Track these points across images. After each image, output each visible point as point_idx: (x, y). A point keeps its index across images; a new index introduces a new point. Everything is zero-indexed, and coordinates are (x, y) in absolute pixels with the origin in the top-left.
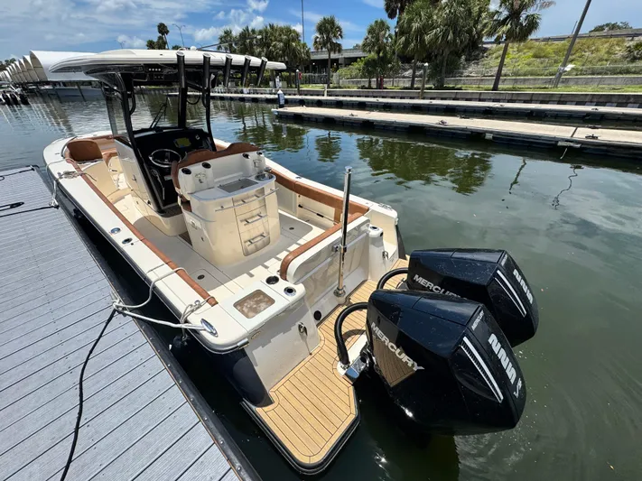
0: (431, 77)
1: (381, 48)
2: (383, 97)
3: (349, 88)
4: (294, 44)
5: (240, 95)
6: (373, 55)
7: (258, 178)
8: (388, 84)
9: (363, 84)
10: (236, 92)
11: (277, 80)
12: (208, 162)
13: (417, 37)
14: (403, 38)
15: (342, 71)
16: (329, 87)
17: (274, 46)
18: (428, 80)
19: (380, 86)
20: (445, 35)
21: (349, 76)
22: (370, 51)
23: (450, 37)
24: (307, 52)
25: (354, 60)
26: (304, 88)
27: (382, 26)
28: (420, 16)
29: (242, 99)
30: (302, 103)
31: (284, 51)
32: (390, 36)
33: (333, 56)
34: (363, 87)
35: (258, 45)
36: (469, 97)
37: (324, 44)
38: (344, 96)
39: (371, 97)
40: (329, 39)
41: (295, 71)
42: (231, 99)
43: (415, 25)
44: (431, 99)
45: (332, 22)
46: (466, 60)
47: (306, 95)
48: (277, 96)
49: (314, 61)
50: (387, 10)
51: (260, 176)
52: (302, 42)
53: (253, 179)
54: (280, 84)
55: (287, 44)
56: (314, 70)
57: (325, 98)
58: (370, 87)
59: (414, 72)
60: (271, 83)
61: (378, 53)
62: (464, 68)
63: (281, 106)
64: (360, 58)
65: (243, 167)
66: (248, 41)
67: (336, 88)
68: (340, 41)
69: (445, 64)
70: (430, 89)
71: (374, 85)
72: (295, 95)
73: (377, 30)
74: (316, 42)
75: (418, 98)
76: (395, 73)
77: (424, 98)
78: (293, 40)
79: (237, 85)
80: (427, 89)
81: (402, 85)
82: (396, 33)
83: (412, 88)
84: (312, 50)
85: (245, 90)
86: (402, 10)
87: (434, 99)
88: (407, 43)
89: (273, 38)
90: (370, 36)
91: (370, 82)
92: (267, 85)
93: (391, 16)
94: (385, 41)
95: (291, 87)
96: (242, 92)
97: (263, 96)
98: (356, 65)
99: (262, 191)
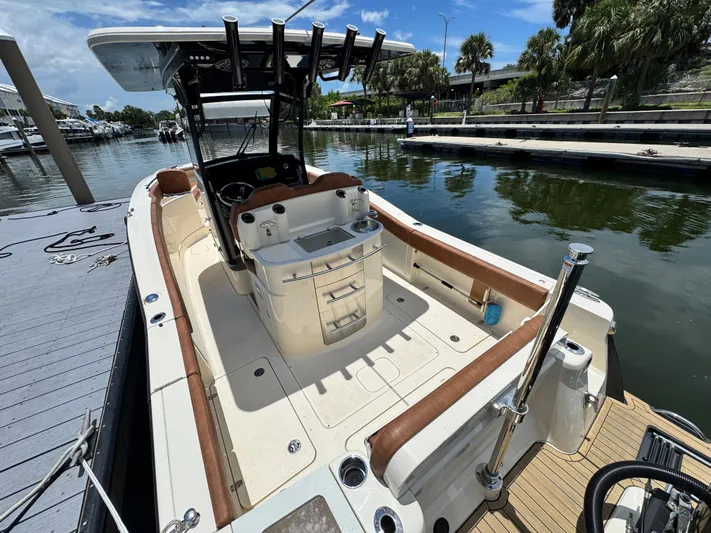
0: (619, 95)
1: (546, 63)
2: (541, 123)
3: (494, 113)
4: (431, 69)
5: (366, 126)
6: (532, 73)
7: (356, 227)
8: (550, 107)
9: (513, 109)
10: (362, 124)
11: (408, 109)
12: (283, 203)
13: (600, 44)
14: (580, 48)
15: (487, 95)
16: (468, 114)
17: (410, 73)
18: (613, 99)
19: (538, 109)
20: (649, 36)
21: (495, 101)
22: (528, 69)
23: (657, 37)
24: (446, 77)
25: (504, 82)
26: (439, 116)
27: (548, 35)
28: (609, 16)
29: (368, 131)
30: (433, 132)
31: (419, 77)
32: (560, 48)
33: (478, 79)
34: (513, 112)
35: (392, 74)
36: (687, 117)
37: (467, 66)
38: (486, 123)
39: (524, 123)
40: (475, 59)
41: (429, 98)
42: (357, 130)
43: (600, 29)
44: (617, 122)
45: (480, 40)
46: (678, 69)
47: (439, 123)
48: (405, 126)
49: (453, 87)
50: (556, 18)
51: (360, 225)
52: (441, 67)
53: (347, 228)
54: (411, 113)
55: (424, 69)
56: (452, 96)
57: (463, 125)
58: (523, 111)
59: (591, 91)
60: (401, 113)
61: (540, 69)
62: (673, 80)
63: (409, 136)
64: (512, 79)
65: (335, 211)
66: (381, 70)
67: (477, 114)
68: (488, 61)
69: (644, 76)
70: (617, 109)
71: (529, 109)
72: (426, 124)
73: (540, 42)
74: (458, 64)
75: (596, 122)
76: (563, 92)
77: (605, 122)
78: (432, 65)
79: (365, 116)
80: (610, 110)
81: (569, 107)
82: (567, 44)
83: (586, 109)
84: (453, 74)
85: (372, 121)
86: (578, 16)
87: (623, 122)
88: (583, 54)
89: (409, 65)
90: (530, 51)
91: (524, 105)
92: (396, 114)
93: (561, 24)
94: (551, 55)
95: (423, 116)
96: (369, 123)
97: (390, 126)
98: (506, 88)
99: (360, 249)
